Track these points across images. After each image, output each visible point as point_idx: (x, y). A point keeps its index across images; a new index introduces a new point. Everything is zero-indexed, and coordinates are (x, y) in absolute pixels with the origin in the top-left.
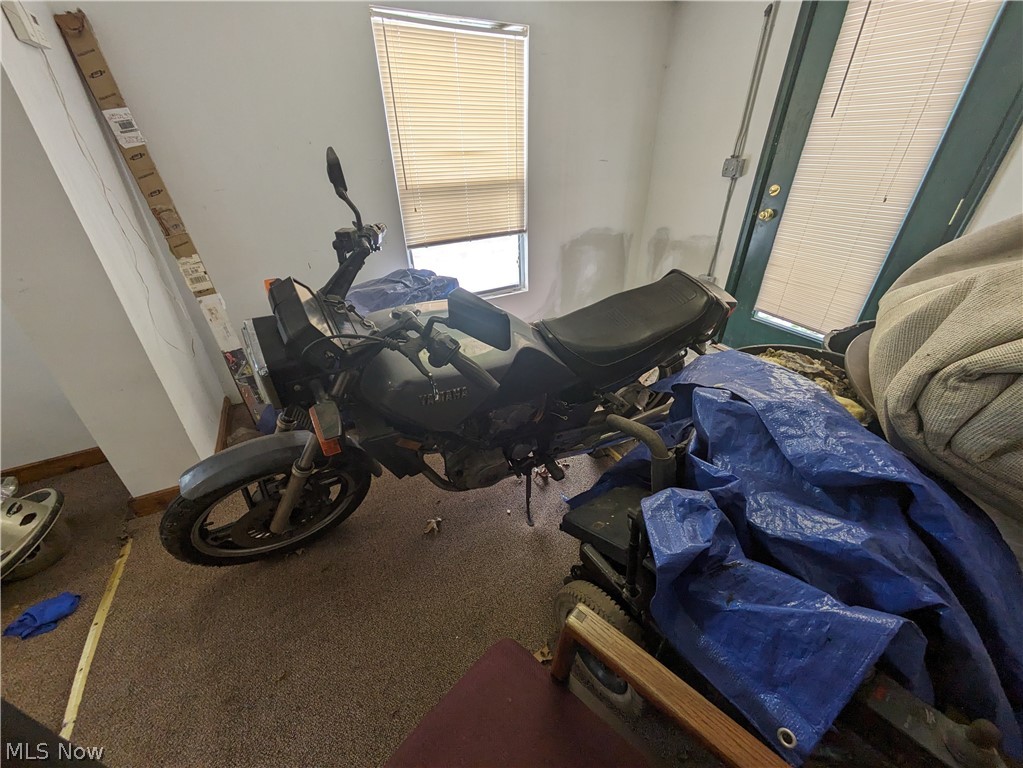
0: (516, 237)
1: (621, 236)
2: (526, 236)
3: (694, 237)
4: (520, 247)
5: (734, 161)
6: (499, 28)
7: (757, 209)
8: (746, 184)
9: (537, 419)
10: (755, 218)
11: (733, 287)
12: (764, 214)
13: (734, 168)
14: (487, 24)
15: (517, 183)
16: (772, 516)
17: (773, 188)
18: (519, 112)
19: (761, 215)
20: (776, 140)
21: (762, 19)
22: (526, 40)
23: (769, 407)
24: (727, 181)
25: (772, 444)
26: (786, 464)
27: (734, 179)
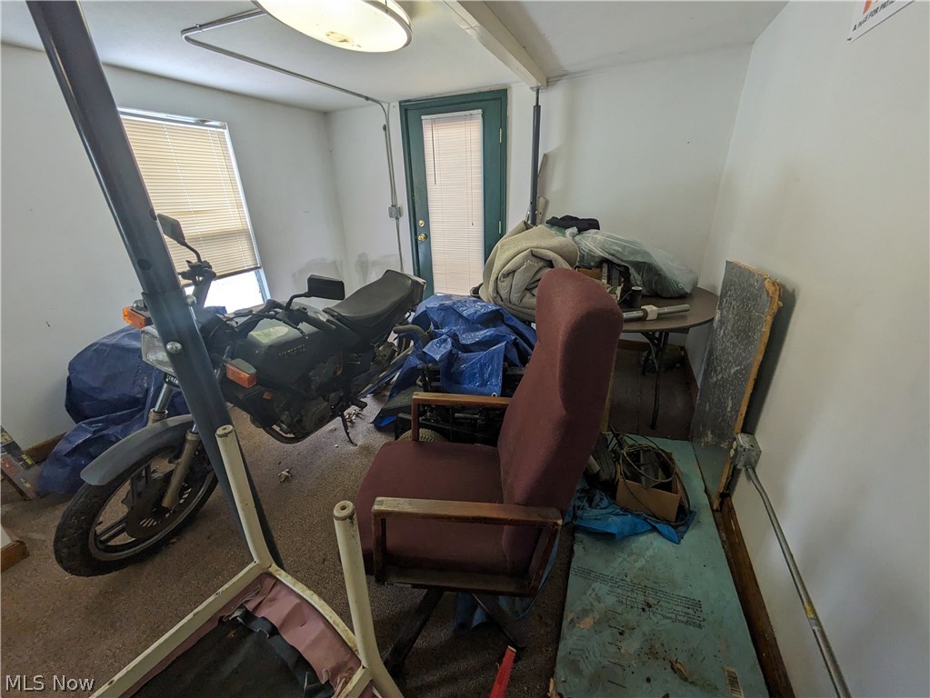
0: (253, 273)
1: (334, 262)
2: (261, 271)
3: (385, 257)
4: (259, 280)
5: (394, 208)
6: (202, 122)
7: (416, 234)
8: (405, 220)
9: (339, 373)
10: (416, 240)
11: (418, 273)
12: (421, 237)
13: (395, 212)
14: (191, 120)
15: (244, 232)
16: (468, 338)
17: (421, 222)
18: (232, 180)
19: (419, 238)
20: (413, 196)
21: (383, 132)
22: (226, 132)
23: (454, 303)
24: (394, 220)
25: (461, 316)
26: (466, 320)
27: (397, 219)
